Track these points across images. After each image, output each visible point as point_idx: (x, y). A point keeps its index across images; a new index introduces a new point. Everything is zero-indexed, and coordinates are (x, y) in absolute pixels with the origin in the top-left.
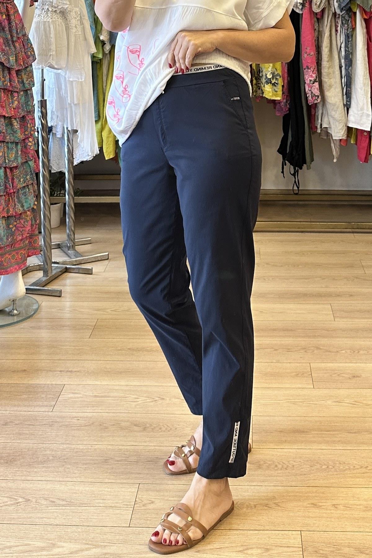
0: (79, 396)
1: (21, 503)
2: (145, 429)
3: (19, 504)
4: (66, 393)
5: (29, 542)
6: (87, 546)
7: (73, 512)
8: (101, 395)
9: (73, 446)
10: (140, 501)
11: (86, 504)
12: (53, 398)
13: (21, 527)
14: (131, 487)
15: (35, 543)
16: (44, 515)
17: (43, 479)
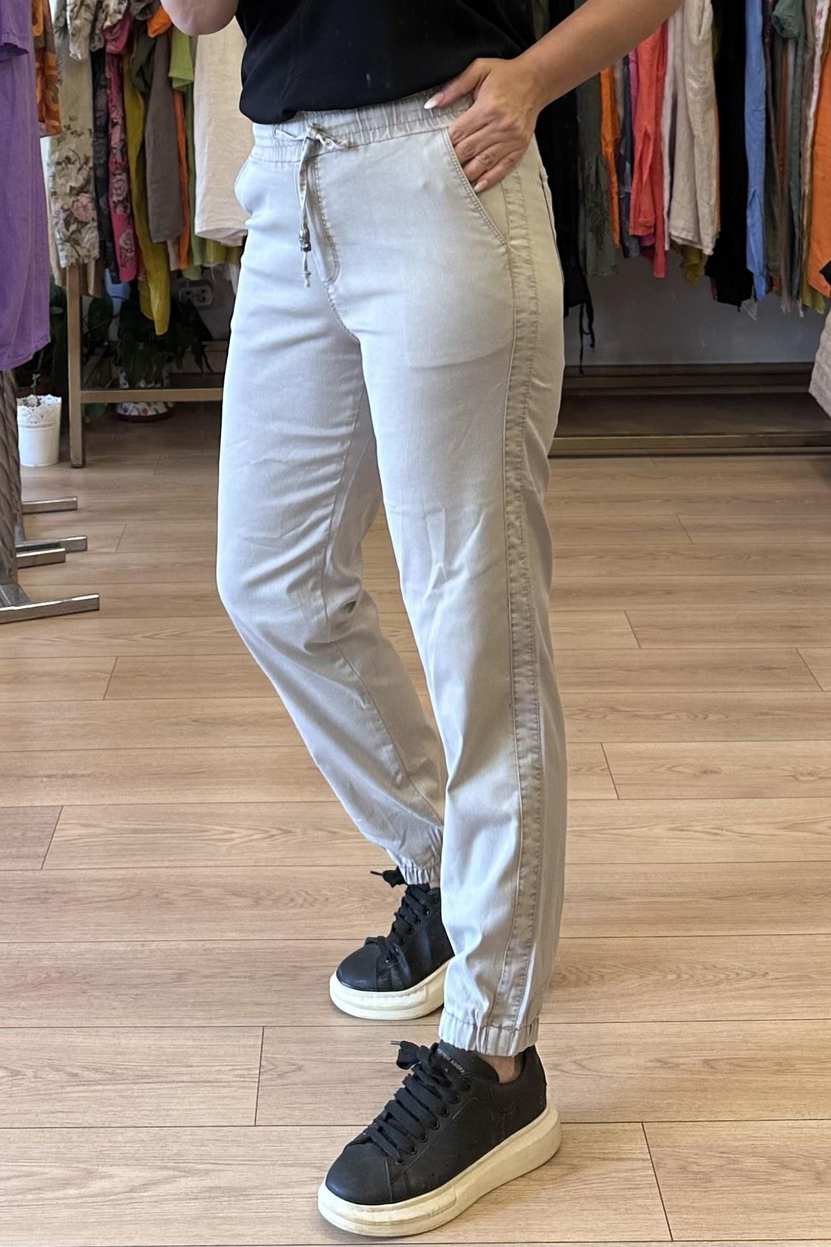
0: (98, 831)
2: (257, 902)
4: (67, 826)
5: (32, 1169)
6: (165, 1173)
7: (123, 1097)
8: (146, 827)
9: (104, 947)
10: (272, 1067)
11: (149, 1077)
12: (39, 838)
14: (246, 1034)
15: (47, 1170)
16: (58, 1107)
17: (45, 1023)
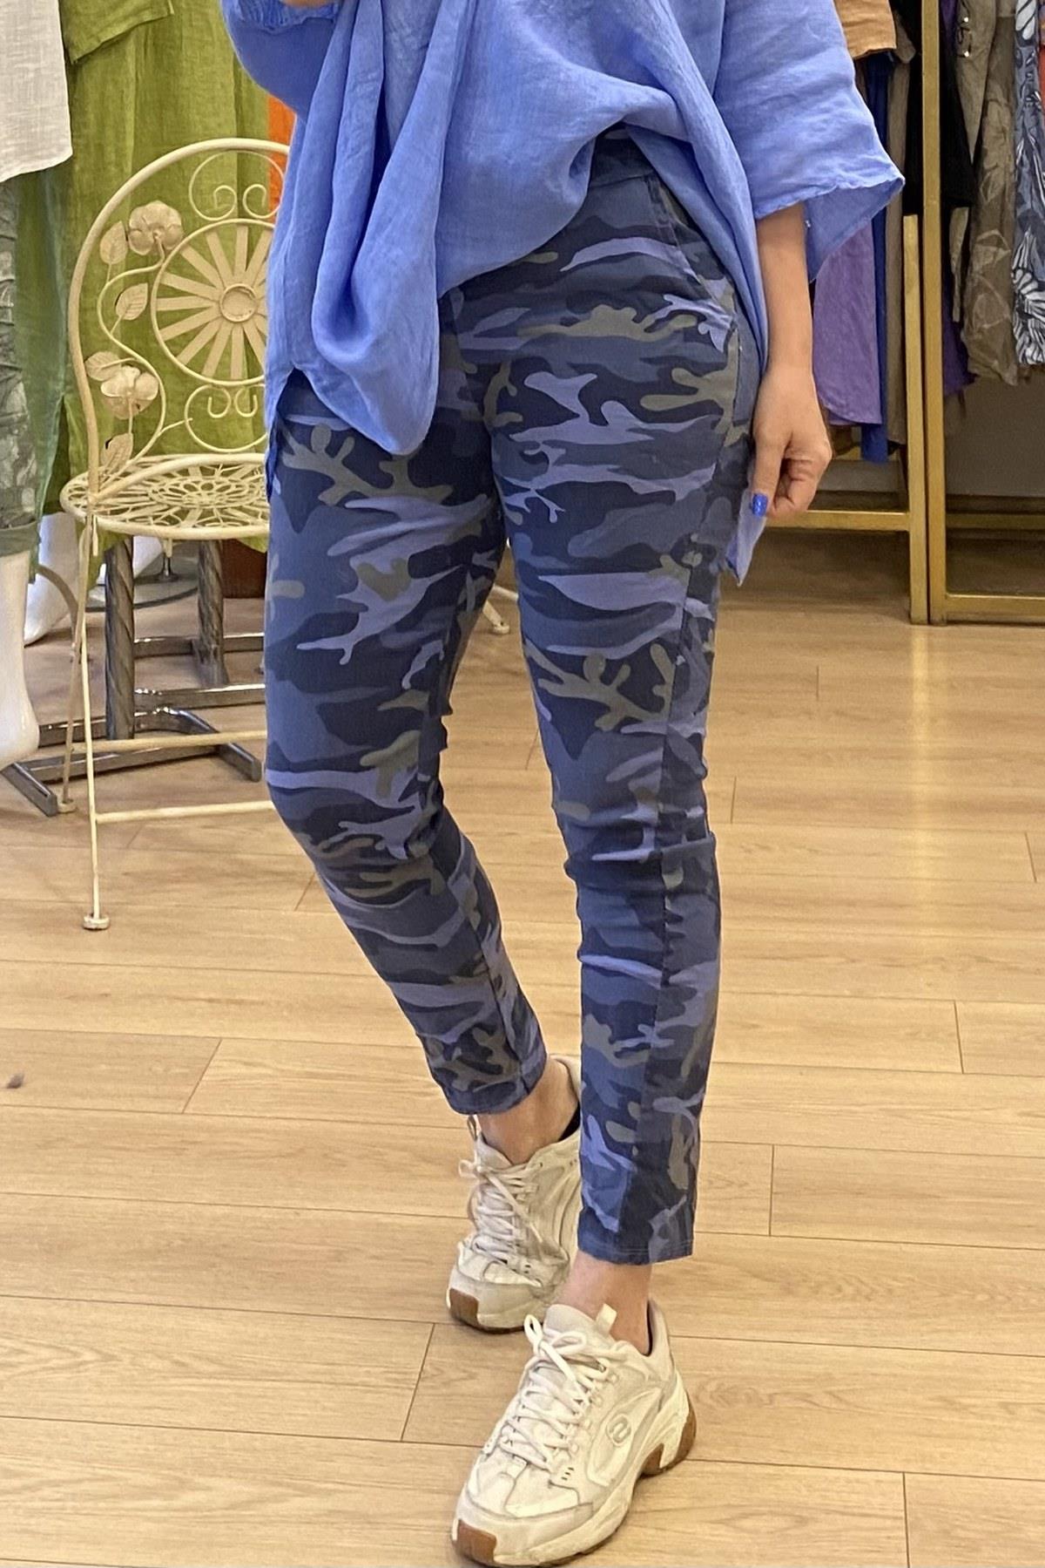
0: (264, 1071)
1: (91, 1366)
3: (82, 1368)
4: (225, 1064)
5: (110, 1472)
6: (276, 1490)
7: (240, 1395)
8: (326, 1071)
9: (244, 1212)
10: (435, 1373)
11: (276, 1373)
12: (185, 1075)
13: (90, 1429)
14: (410, 1332)
15: (127, 1475)
16: (156, 1400)
17: (154, 1299)
